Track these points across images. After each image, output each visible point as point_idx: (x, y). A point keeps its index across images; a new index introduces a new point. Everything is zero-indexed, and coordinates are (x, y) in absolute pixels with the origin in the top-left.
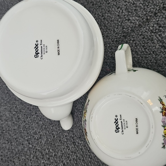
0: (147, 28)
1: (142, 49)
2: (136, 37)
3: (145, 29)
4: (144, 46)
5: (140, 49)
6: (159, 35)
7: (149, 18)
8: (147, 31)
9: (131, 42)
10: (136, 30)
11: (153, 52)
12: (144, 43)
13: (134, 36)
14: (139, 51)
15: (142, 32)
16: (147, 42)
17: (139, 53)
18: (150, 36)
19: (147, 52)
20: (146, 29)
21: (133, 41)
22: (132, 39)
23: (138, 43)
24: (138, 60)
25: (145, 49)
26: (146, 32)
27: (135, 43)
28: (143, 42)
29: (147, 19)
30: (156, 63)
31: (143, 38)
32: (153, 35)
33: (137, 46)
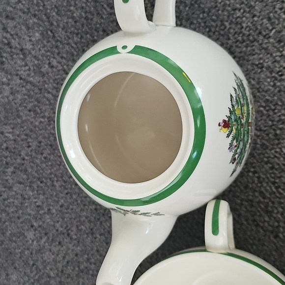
0: (278, 150)
1: (271, 187)
2: (259, 167)
3: (273, 151)
4: (274, 183)
5: (268, 188)
7: (278, 132)
8: (277, 155)
9: (251, 174)
10: (256, 153)
12: (273, 178)
13: (254, 165)
14: (267, 191)
15: (268, 158)
16: (279, 175)
17: (268, 195)
19: (280, 193)
20: (276, 152)
21: (254, 172)
22: (252, 170)
23: (263, 176)
24: (267, 206)
25: (277, 188)
26: (276, 157)
27: (259, 178)
28: (273, 175)
29: (276, 135)
31: (272, 168)
33: (261, 183)
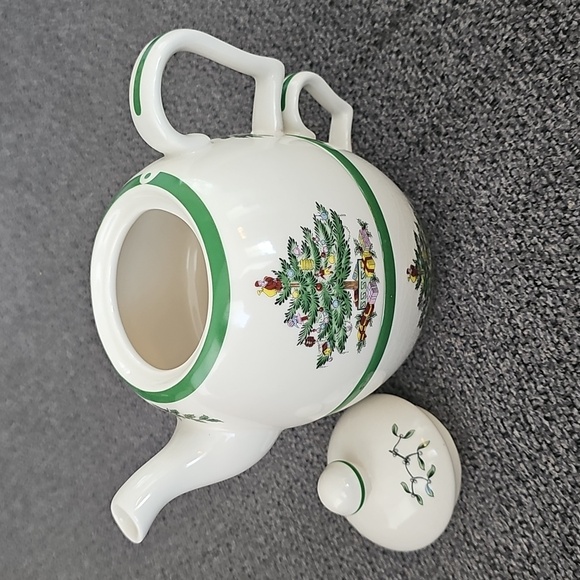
0: (427, 11)
1: (417, 73)
2: (404, 42)
3: (421, 14)
4: (420, 65)
5: (413, 74)
6: (454, 27)
8: (426, 19)
9: (394, 56)
10: (401, 21)
11: (442, 78)
12: (420, 57)
13: (398, 40)
14: (411, 79)
15: (415, 25)
16: (427, 52)
17: (413, 86)
18: (433, 33)
19: (428, 80)
20: (424, 15)
21: (398, 53)
22: (396, 49)
23: (407, 57)
24: (411, 104)
25: (424, 72)
26: (423, 23)
27: (403, 60)
28: (420, 53)
30: (448, 109)
31: (419, 42)
32: (440, 30)
33: (405, 68)
